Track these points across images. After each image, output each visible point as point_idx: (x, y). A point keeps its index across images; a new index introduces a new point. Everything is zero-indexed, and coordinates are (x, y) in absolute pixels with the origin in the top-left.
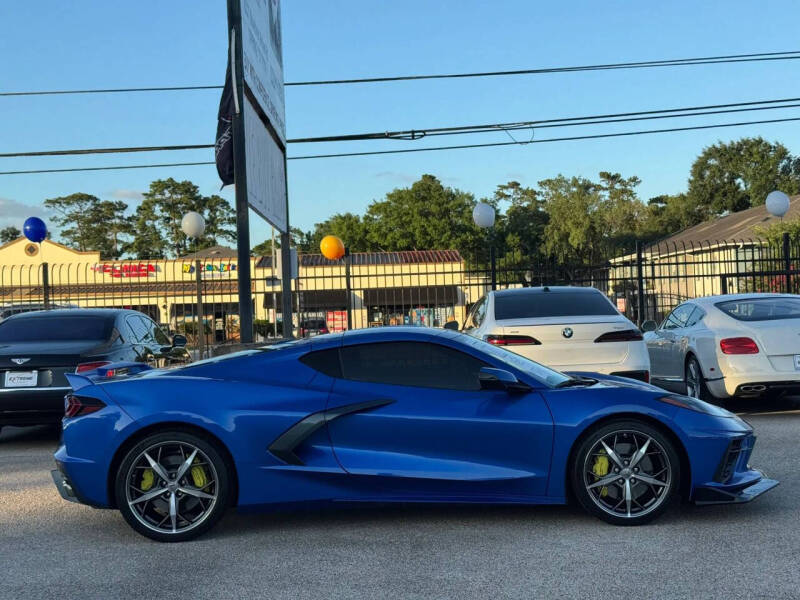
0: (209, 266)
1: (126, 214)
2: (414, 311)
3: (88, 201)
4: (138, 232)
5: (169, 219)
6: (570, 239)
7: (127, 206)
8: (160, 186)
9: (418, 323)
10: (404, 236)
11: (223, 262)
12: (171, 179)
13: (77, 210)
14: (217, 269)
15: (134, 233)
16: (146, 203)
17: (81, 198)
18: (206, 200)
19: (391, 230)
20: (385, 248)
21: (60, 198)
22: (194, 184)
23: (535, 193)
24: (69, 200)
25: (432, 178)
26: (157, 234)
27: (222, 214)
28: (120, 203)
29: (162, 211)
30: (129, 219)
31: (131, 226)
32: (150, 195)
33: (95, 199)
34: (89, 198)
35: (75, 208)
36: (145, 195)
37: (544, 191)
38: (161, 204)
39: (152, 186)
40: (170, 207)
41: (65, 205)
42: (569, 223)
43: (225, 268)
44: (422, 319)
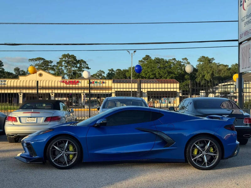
0: (96, 82)
1: (52, 64)
2: (163, 98)
3: (42, 60)
4: (56, 70)
5: (66, 66)
6: (205, 77)
7: (53, 62)
8: (64, 56)
9: (164, 102)
10: (152, 74)
11: (101, 81)
12: (69, 54)
13: (39, 63)
14: (99, 83)
15: (54, 70)
16: (60, 61)
17: (40, 59)
18: (79, 61)
19: (148, 72)
20: (146, 78)
21: (33, 59)
22: (75, 56)
23: (181, 62)
24: (36, 60)
25: (149, 56)
26: (63, 71)
27: (84, 65)
28: (51, 61)
29: (65, 64)
30: (53, 66)
31: (54, 68)
32: (62, 59)
33: (44, 59)
34: (43, 59)
35: (38, 62)
36: (60, 58)
37: (184, 61)
38: (65, 62)
39: (62, 56)
40: (68, 63)
41: (35, 61)
42: (205, 72)
43: (101, 83)
44: (165, 101)
